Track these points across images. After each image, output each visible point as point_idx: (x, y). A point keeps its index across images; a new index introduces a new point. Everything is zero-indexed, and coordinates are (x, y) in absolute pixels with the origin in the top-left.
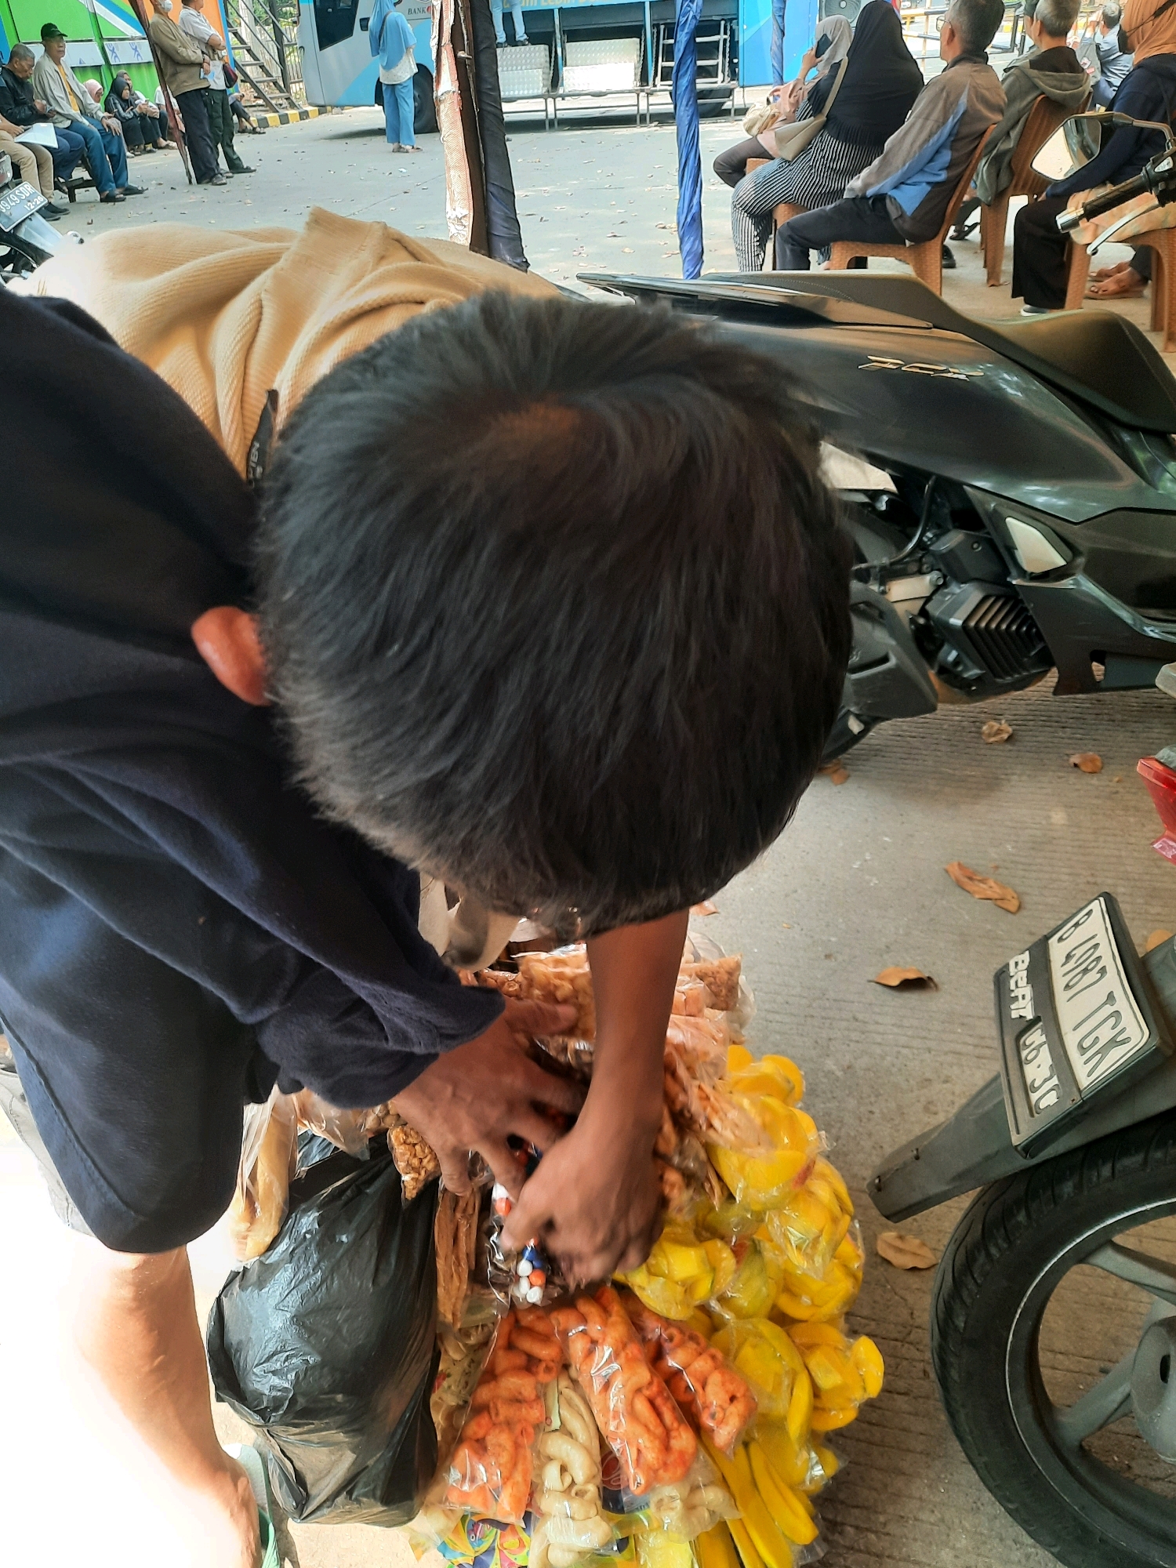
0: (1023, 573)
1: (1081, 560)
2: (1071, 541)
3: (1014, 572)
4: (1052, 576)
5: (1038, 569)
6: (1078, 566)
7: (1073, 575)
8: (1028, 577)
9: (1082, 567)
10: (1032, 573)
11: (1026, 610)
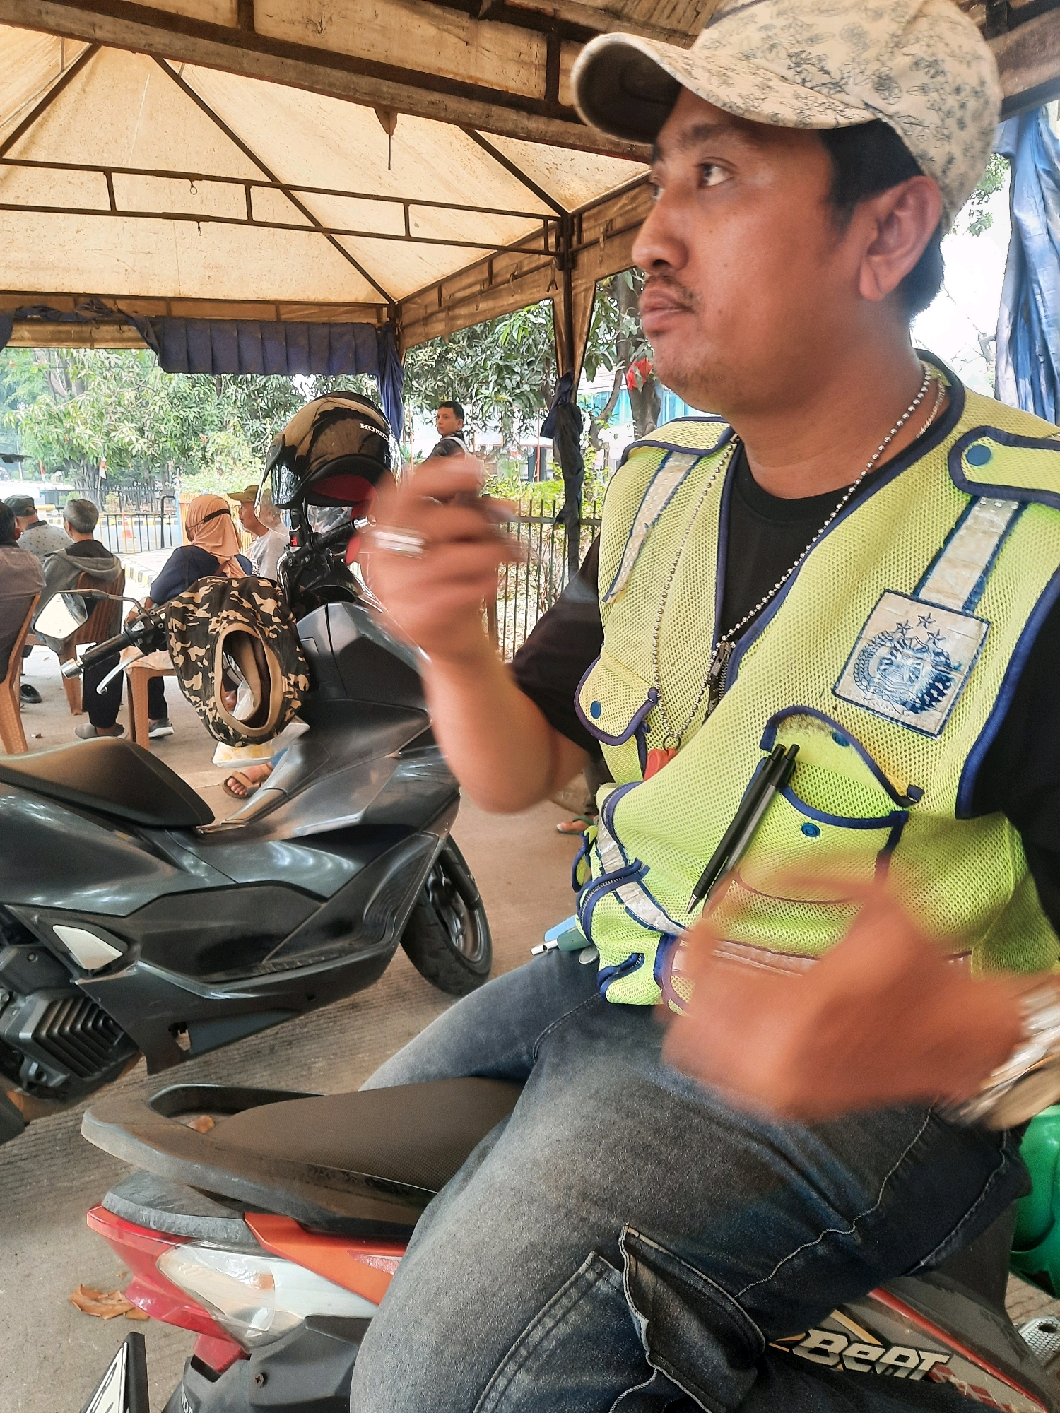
0: (85, 973)
1: (137, 948)
2: (124, 933)
3: (75, 973)
4: (113, 968)
5: (97, 965)
6: (136, 953)
7: (132, 962)
8: (90, 974)
9: (139, 954)
10: (93, 970)
11: (95, 1006)
